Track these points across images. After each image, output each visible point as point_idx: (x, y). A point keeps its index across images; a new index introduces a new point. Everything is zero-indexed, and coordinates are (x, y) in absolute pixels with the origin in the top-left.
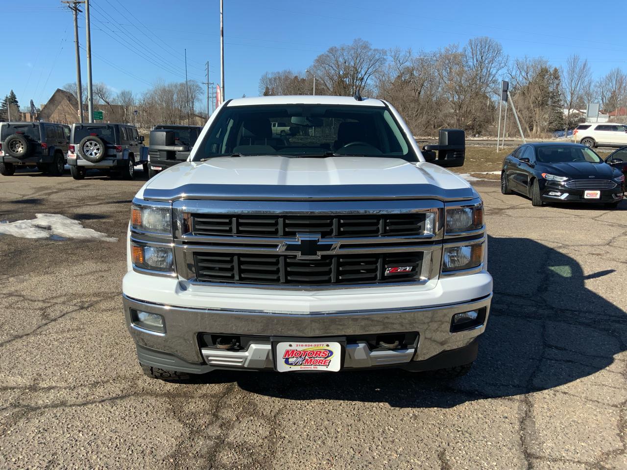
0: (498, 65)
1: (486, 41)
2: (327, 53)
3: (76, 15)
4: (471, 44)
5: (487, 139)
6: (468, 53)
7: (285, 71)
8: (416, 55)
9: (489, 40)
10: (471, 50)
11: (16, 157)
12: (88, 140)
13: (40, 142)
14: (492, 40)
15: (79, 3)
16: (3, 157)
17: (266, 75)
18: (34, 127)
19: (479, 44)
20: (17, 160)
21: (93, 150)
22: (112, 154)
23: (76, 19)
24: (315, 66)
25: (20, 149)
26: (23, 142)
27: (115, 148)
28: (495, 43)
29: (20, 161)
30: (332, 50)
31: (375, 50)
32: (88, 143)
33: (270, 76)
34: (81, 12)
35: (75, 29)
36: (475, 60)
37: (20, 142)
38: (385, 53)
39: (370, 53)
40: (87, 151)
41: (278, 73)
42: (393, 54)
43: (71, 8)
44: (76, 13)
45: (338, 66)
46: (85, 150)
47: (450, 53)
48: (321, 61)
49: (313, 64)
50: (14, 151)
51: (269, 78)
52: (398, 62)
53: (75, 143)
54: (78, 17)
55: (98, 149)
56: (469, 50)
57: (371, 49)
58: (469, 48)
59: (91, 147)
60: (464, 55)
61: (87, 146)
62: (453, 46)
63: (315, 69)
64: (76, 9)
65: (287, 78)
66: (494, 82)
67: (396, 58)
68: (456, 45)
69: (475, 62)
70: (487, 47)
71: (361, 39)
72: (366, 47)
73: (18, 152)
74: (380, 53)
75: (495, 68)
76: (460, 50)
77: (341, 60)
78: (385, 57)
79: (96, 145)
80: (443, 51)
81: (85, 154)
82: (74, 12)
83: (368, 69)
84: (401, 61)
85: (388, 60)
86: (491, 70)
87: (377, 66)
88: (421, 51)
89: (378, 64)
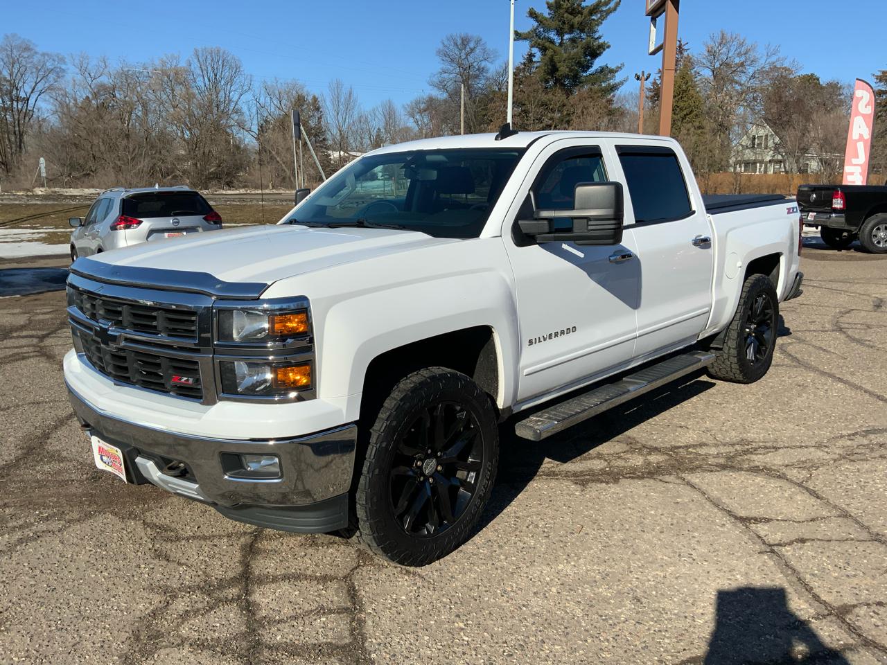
0: (240, 88)
1: (218, 52)
4: (197, 55)
5: (245, 192)
6: (195, 68)
8: (115, 66)
9: (221, 52)
10: (199, 65)
14: (226, 52)
19: (209, 57)
28: (230, 56)
31: (43, 55)
36: (206, 79)
38: (62, 59)
39: (35, 59)
42: (77, 61)
47: (169, 66)
52: (87, 75)
56: (196, 64)
57: (36, 53)
58: (196, 61)
60: (189, 71)
62: (172, 56)
66: (236, 111)
67: (83, 69)
68: (175, 55)
69: (207, 82)
70: (220, 62)
71: (16, 35)
72: (27, 49)
74: (54, 60)
75: (236, 93)
76: (183, 64)
78: (63, 67)
80: (157, 63)
83: (36, 84)
84: (92, 75)
85: (69, 71)
86: (231, 94)
87: (51, 79)
88: (122, 62)
89: (52, 77)
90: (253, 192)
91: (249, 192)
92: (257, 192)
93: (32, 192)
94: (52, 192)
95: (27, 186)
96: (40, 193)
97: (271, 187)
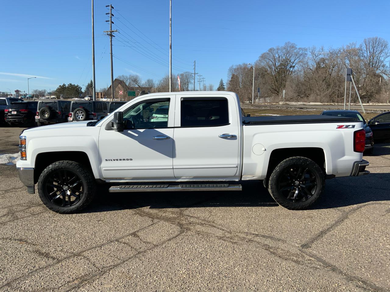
0: (385, 55)
1: (376, 39)
2: (268, 52)
3: (111, 39)
4: (365, 42)
5: (372, 104)
6: (363, 48)
7: (244, 64)
8: (327, 50)
9: (378, 39)
10: (365, 46)
11: (45, 119)
12: (78, 110)
13: (57, 111)
14: (381, 39)
15: (113, 32)
16: (39, 119)
17: (232, 66)
18: (55, 103)
19: (371, 42)
20: (46, 121)
21: (80, 115)
22: (91, 118)
23: (111, 41)
24: (260, 60)
25: (46, 115)
26: (48, 111)
27: (92, 114)
28: (383, 41)
29: (47, 121)
30: (271, 50)
31: (299, 49)
32: (78, 112)
33: (234, 67)
34: (114, 36)
35: (110, 46)
36: (368, 52)
37: (47, 111)
38: (306, 50)
39: (295, 51)
40: (78, 116)
41: (240, 65)
42: (311, 50)
43: (109, 35)
44: (111, 37)
45: (275, 59)
46: (76, 116)
47: (350, 48)
48: (263, 57)
49: (258, 59)
50: (44, 116)
51: (234, 69)
52: (314, 55)
53: (72, 112)
54: (112, 39)
55: (83, 115)
56: (364, 46)
57: (297, 48)
58: (364, 44)
59: (79, 114)
60: (360, 49)
61: (77, 114)
62: (352, 43)
63: (260, 62)
64: (111, 35)
65: (245, 68)
66: (383, 66)
67: (313, 53)
68: (354, 43)
69: (369, 54)
70: (377, 43)
71: (289, 42)
72: (293, 47)
73: (45, 116)
74: (303, 50)
75: (382, 57)
76: (357, 47)
77: (277, 56)
78: (306, 52)
79: (82, 113)
80: (345, 47)
81: (76, 118)
82: (110, 37)
83: (295, 61)
84: (316, 55)
85: (308, 54)
86: (380, 58)
87: (301, 58)
88: (330, 48)
89: (301, 57)
90: (377, 105)
91: (374, 104)
92: (379, 104)
93: (278, 103)
94: (285, 103)
95: (277, 101)
96: (281, 104)
97: (388, 102)
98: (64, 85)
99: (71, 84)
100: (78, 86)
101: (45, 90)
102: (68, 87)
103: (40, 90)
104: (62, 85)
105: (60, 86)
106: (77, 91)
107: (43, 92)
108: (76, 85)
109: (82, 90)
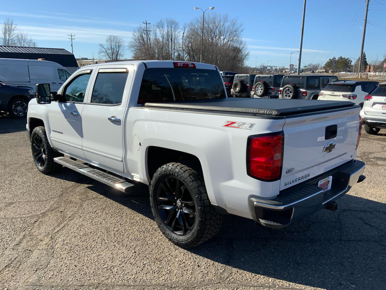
3: (368, 3)
13: (248, 85)
55: (262, 89)
79: (261, 87)
98: (334, 58)
99: (341, 58)
100: (348, 59)
101: (319, 64)
102: (338, 60)
103: (314, 64)
104: (332, 58)
105: (330, 59)
106: (346, 64)
107: (317, 66)
108: (346, 58)
109: (352, 63)
